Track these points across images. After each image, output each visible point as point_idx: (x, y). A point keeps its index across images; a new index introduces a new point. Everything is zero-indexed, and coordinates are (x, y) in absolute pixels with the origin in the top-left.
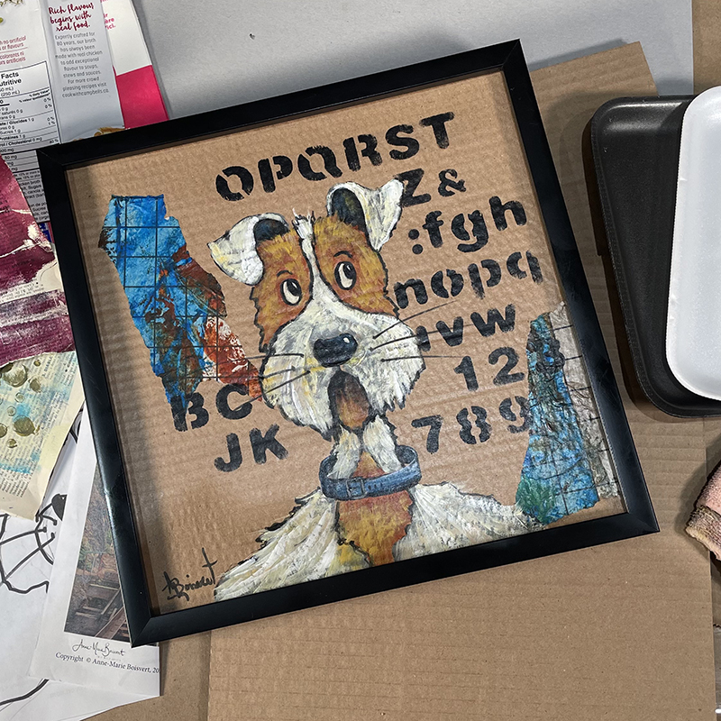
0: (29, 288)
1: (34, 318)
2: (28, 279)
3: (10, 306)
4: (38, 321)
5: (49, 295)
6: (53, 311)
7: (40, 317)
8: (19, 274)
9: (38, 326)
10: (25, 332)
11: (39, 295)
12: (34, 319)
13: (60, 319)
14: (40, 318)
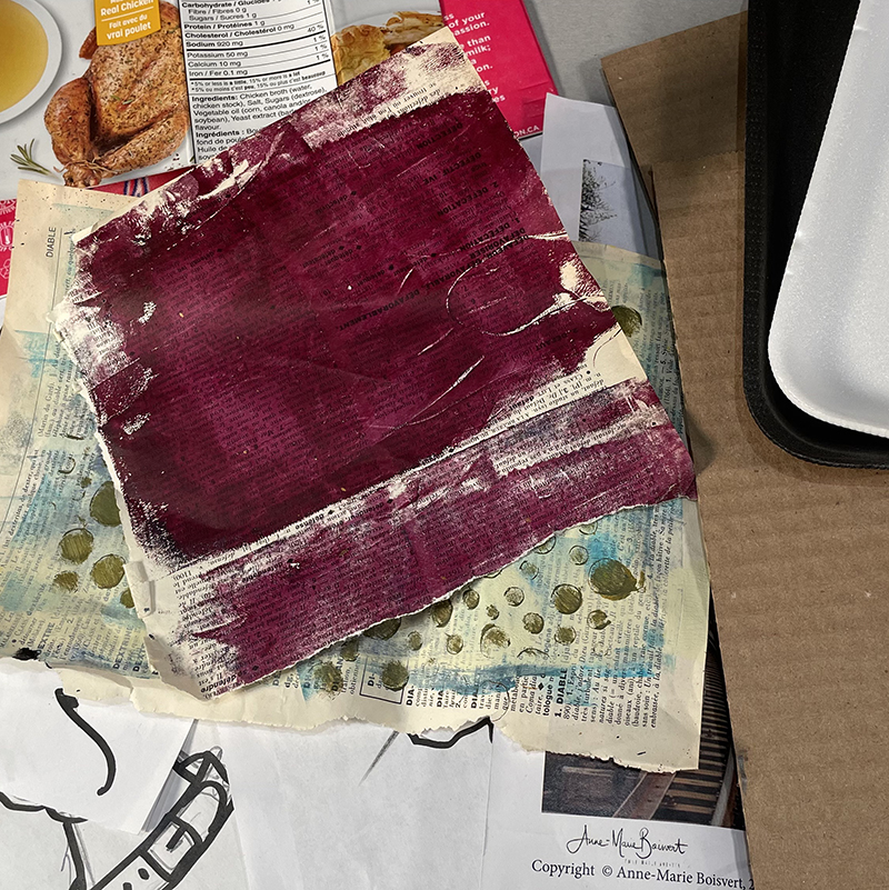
0: (575, 382)
1: (592, 440)
2: (570, 367)
3: (541, 422)
4: (601, 445)
5: (616, 392)
6: (627, 422)
7: (604, 437)
8: (550, 360)
9: (602, 455)
10: (579, 470)
11: (595, 394)
12: (593, 443)
13: (643, 436)
14: (604, 439)
